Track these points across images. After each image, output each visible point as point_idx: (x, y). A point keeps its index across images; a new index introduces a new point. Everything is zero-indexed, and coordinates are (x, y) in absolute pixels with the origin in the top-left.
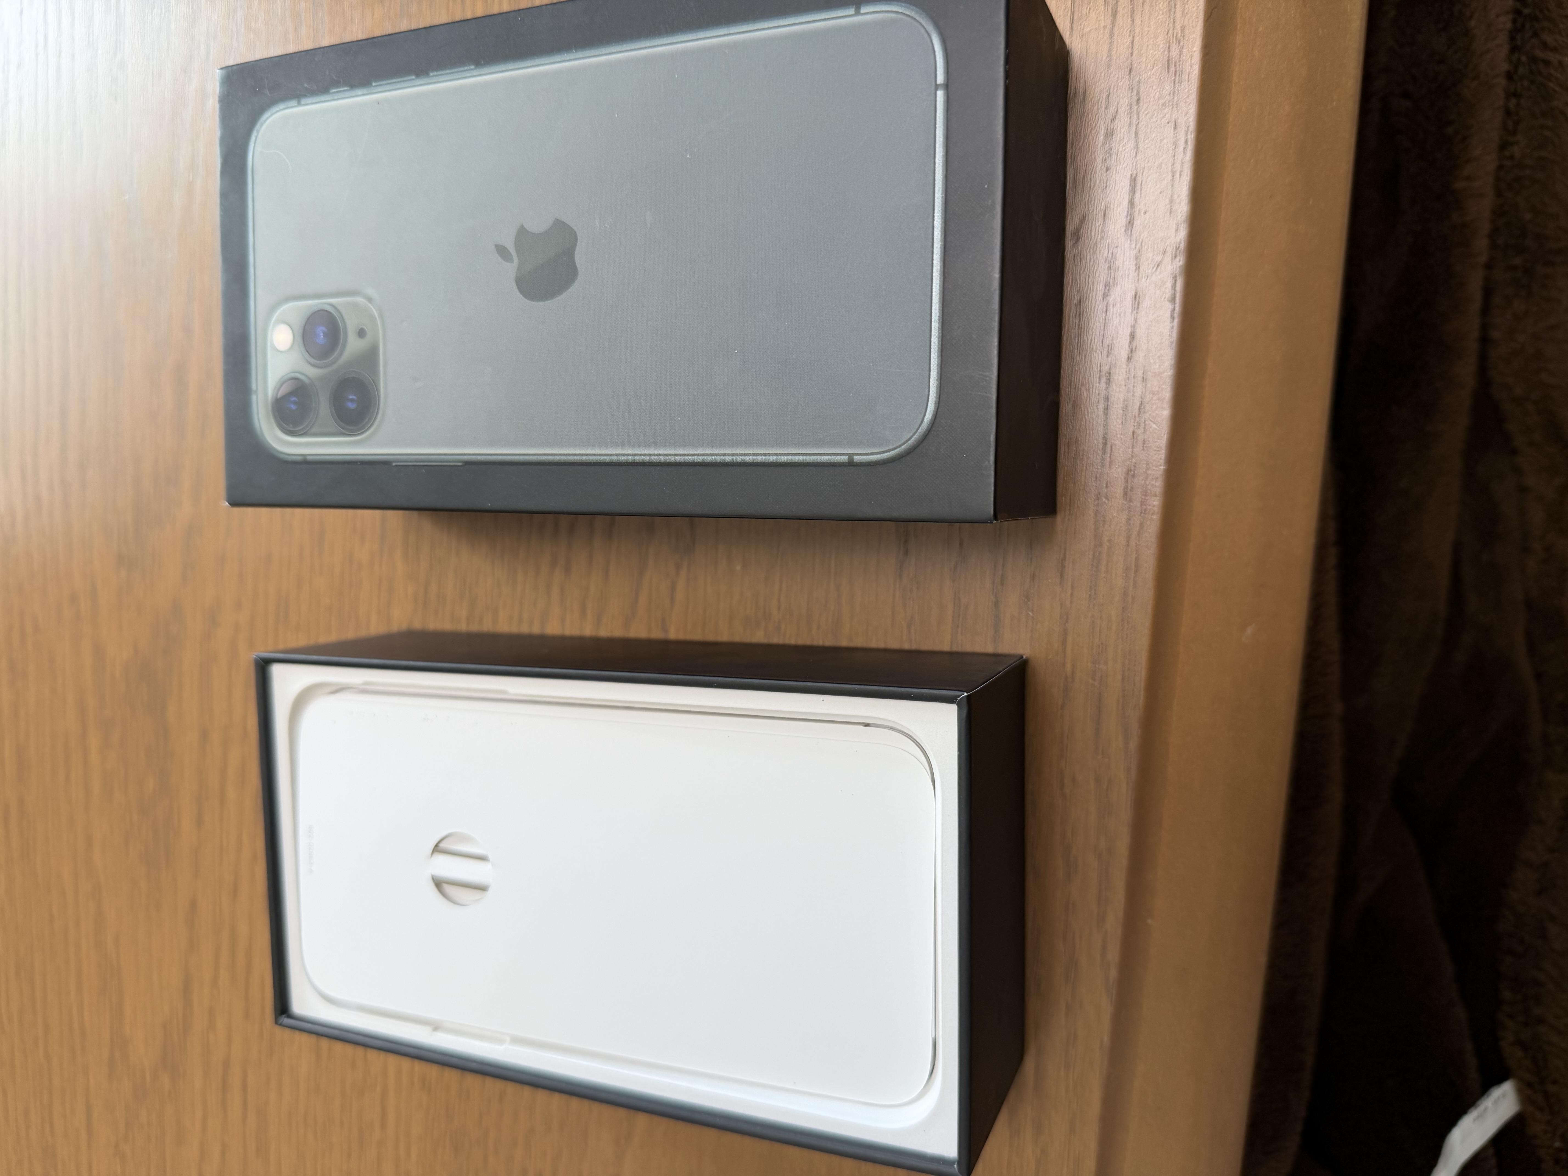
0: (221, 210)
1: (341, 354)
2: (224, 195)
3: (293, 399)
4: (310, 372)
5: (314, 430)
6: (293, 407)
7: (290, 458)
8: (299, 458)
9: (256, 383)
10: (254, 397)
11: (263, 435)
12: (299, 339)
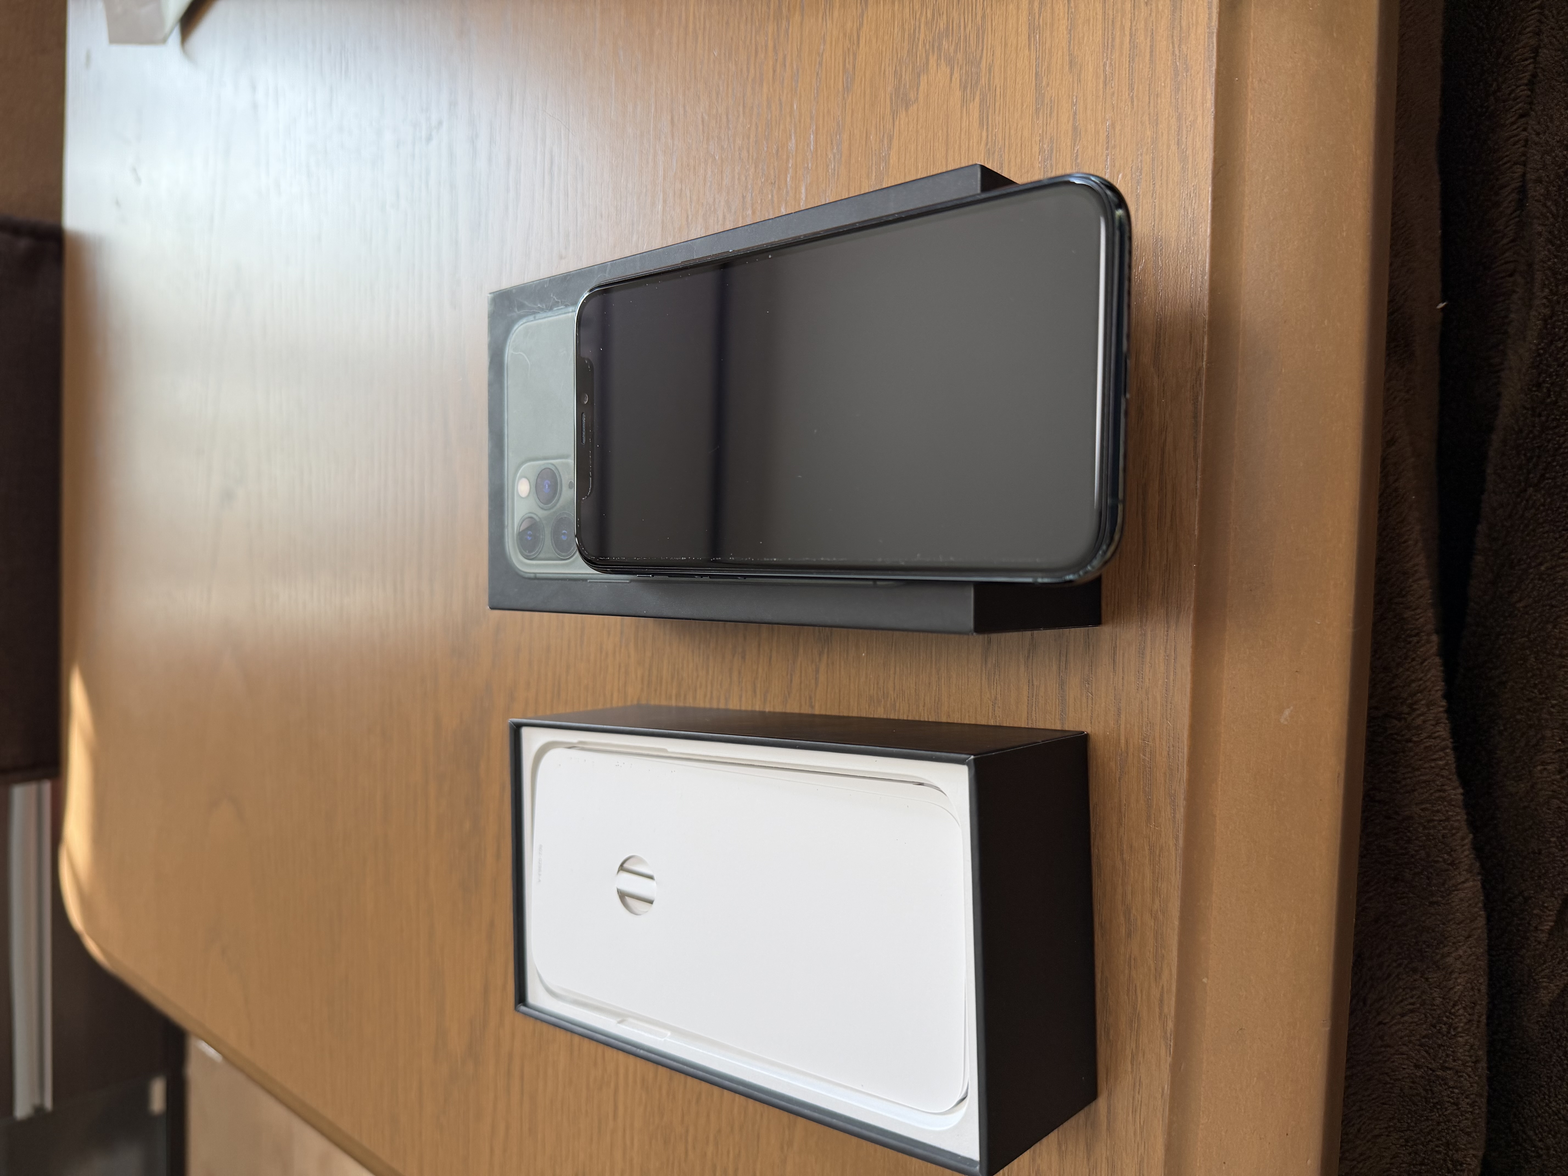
0: (489, 395)
1: (558, 500)
2: (490, 385)
3: (529, 532)
4: (541, 513)
5: (542, 556)
6: (529, 538)
7: (527, 576)
8: (532, 576)
9: (508, 521)
10: (506, 530)
11: (511, 558)
12: (534, 489)
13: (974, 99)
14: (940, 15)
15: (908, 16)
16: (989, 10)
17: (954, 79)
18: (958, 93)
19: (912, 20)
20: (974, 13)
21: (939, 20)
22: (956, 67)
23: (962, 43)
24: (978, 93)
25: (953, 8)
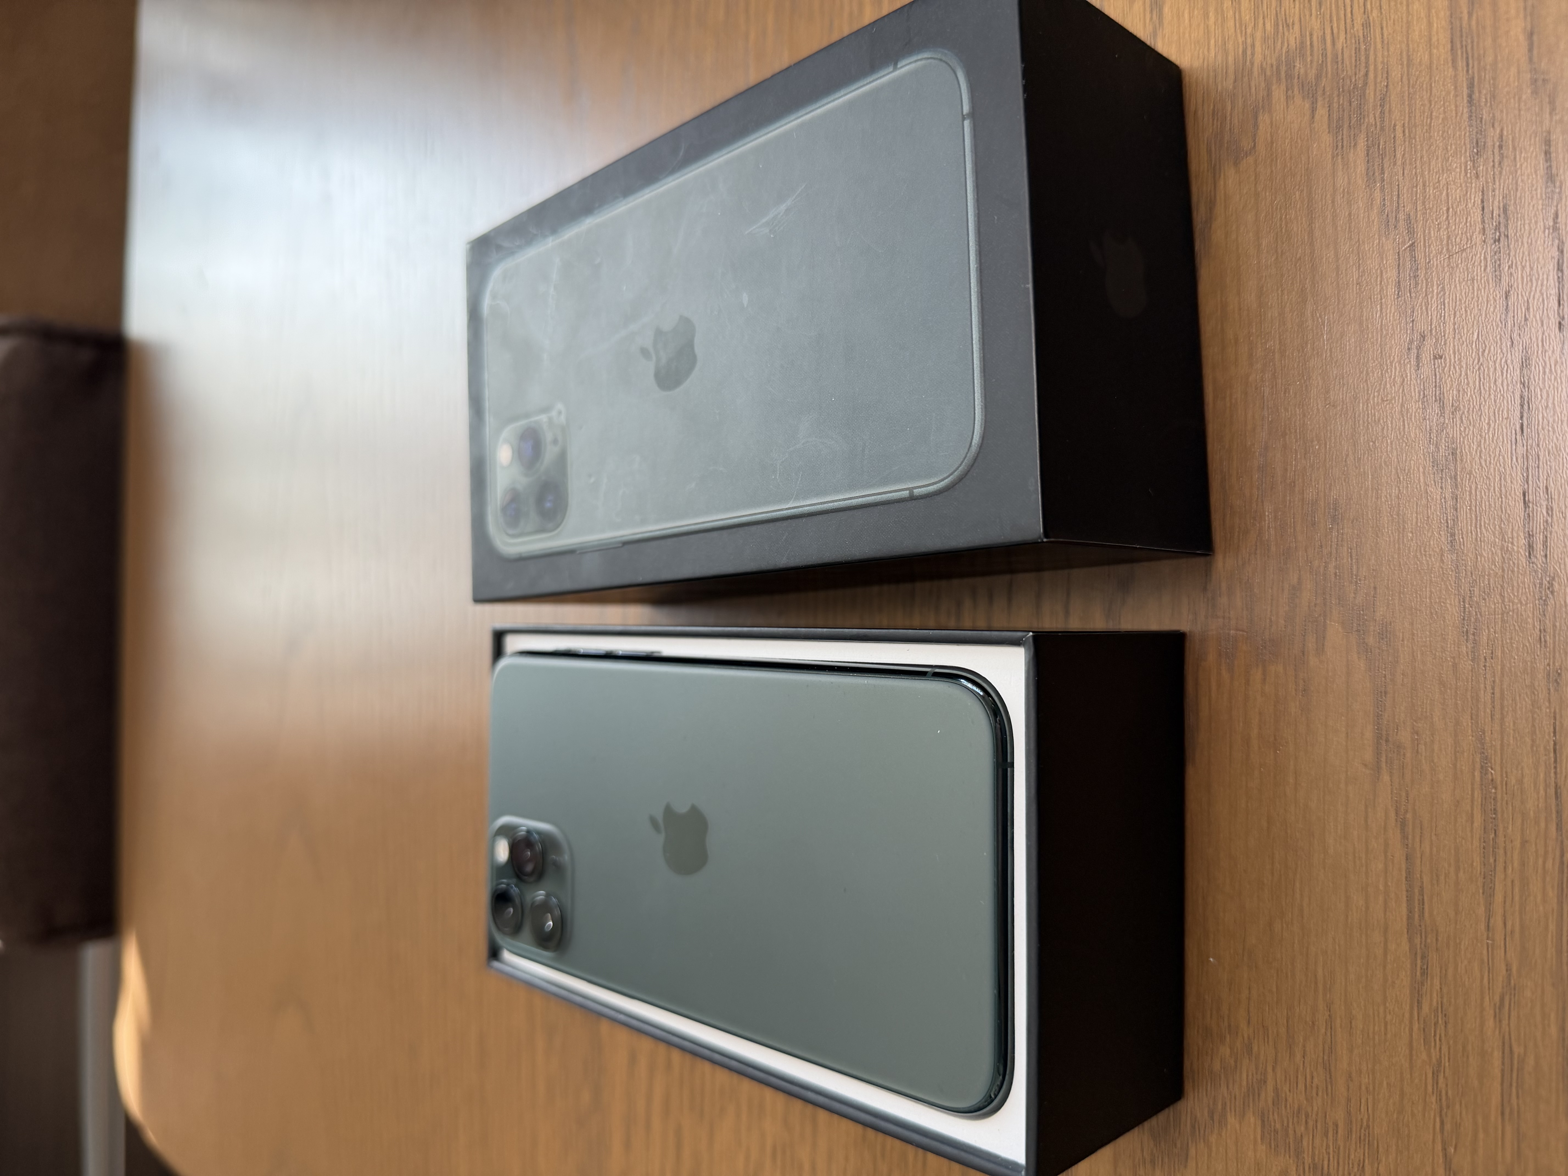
1: (542, 462)
3: (513, 506)
4: (522, 481)
5: (526, 530)
6: (513, 513)
9: (490, 497)
10: (489, 508)
11: (495, 540)
12: (516, 454)
13: (1355, 145)
14: (1288, 26)
15: (1233, 30)
16: (1375, 13)
17: (1317, 117)
18: (1327, 139)
19: (1239, 35)
20: (1349, 21)
21: (1286, 34)
22: (1320, 99)
23: (1329, 64)
24: (1363, 136)
25: (1311, 15)
